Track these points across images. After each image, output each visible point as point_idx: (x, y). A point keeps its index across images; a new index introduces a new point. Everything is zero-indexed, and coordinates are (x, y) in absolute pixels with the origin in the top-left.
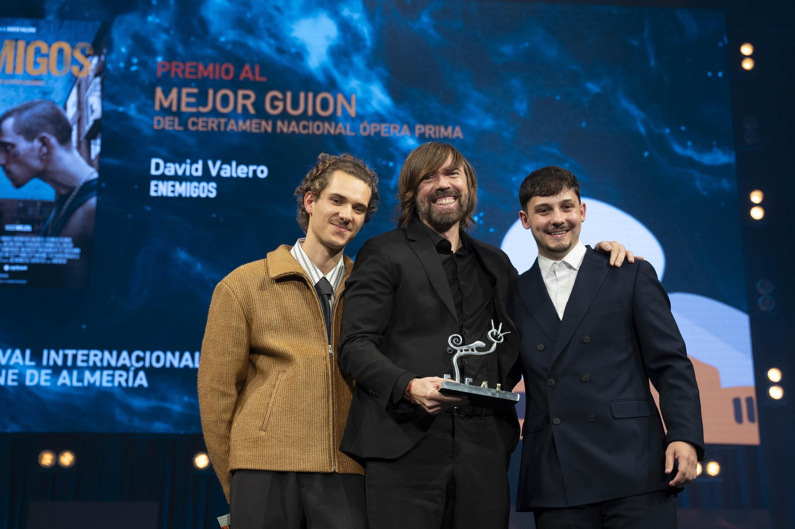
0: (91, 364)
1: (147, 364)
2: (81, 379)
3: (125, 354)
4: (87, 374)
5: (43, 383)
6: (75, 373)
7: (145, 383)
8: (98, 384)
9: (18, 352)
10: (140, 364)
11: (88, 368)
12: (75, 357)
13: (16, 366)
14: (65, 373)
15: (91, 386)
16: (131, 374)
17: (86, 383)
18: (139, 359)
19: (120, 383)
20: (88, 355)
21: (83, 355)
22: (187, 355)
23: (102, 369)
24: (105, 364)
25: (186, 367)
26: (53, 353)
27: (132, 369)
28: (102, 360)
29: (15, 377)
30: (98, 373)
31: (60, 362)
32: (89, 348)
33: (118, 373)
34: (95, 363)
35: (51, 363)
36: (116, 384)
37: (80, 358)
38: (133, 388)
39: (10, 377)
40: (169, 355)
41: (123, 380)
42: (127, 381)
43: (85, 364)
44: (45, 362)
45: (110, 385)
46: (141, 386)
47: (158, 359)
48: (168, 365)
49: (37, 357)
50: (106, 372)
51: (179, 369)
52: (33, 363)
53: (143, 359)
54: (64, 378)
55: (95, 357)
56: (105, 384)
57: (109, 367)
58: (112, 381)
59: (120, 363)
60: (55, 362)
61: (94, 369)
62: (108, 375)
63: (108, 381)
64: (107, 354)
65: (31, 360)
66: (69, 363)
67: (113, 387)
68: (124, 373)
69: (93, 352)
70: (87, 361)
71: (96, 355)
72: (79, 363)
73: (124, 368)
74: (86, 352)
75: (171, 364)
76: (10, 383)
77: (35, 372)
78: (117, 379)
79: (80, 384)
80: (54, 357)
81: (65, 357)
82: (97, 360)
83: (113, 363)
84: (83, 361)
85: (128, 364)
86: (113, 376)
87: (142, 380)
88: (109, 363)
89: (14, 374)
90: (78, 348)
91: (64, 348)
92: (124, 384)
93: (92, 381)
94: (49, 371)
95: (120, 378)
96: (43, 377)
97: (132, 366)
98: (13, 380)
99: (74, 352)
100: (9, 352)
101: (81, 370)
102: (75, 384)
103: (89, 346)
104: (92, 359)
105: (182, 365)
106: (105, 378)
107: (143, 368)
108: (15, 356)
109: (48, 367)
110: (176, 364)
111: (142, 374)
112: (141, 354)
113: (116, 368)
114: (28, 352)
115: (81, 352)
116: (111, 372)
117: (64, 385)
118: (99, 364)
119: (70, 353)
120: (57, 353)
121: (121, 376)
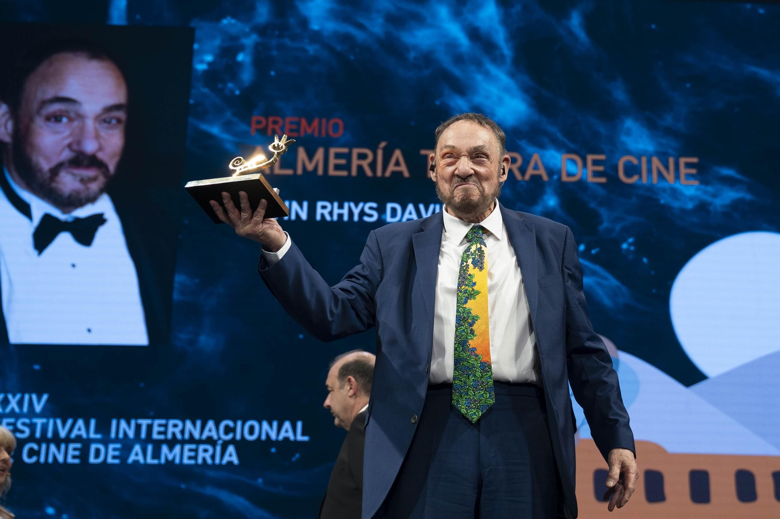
0: (169, 436)
1: (238, 437)
2: (156, 454)
3: (211, 424)
4: (165, 449)
5: (110, 460)
6: (150, 448)
7: (235, 460)
8: (177, 461)
9: (80, 423)
10: (230, 436)
11: (166, 441)
12: (150, 428)
13: (78, 439)
14: (137, 448)
15: (170, 463)
16: (218, 448)
17: (163, 461)
18: (228, 430)
19: (204, 459)
20: (166, 426)
21: (160, 425)
22: (287, 425)
23: (183, 442)
24: (187, 436)
25: (286, 439)
26: (123, 424)
27: (220, 442)
28: (182, 432)
29: (77, 453)
30: (177, 448)
31: (131, 434)
32: (168, 417)
33: (202, 447)
34: (174, 434)
35: (121, 435)
36: (200, 461)
37: (156, 429)
38: (220, 466)
39: (71, 453)
40: (265, 425)
41: (208, 456)
42: (213, 457)
43: (162, 437)
44: (113, 435)
45: (192, 462)
46: (230, 463)
47: (251, 430)
48: (263, 437)
49: (103, 428)
50: (187, 447)
51: (277, 441)
52: (99, 436)
53: (233, 430)
54: (136, 455)
55: (174, 427)
56: (186, 461)
57: (192, 440)
58: (195, 458)
59: (204, 437)
60: (125, 434)
61: (172, 443)
62: (190, 450)
63: (190, 458)
64: (189, 424)
65: (96, 432)
66: (143, 435)
67: (196, 465)
68: (210, 448)
69: (172, 422)
70: (165, 433)
71: (175, 426)
72: (155, 436)
73: (210, 441)
74: (163, 422)
75: (268, 436)
76: (70, 460)
77: (102, 447)
78: (201, 455)
79: (156, 462)
80: (124, 428)
81: (138, 427)
82: (177, 431)
83: (197, 435)
84: (159, 433)
85: (215, 437)
86: (196, 451)
87: (232, 456)
88: (191, 435)
89: (75, 449)
90: (153, 418)
91: (136, 418)
92: (209, 461)
93: (170, 457)
94: (118, 446)
95: (205, 454)
96: (111, 453)
97: (219, 438)
98: (74, 457)
99: (149, 421)
100: (70, 422)
101: (157, 445)
102: (150, 460)
103: (167, 415)
104: (171, 430)
105: (281, 438)
106: (187, 454)
107: (233, 441)
108: (77, 427)
109: (117, 440)
110: (273, 436)
111: (231, 449)
112: (230, 423)
113: (200, 442)
114: (93, 422)
115: (157, 422)
116: (193, 446)
117: (136, 462)
118: (179, 436)
119: (144, 423)
120: (129, 424)
121: (206, 451)
